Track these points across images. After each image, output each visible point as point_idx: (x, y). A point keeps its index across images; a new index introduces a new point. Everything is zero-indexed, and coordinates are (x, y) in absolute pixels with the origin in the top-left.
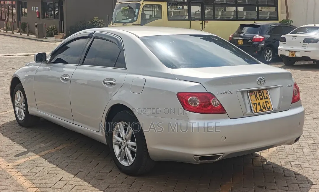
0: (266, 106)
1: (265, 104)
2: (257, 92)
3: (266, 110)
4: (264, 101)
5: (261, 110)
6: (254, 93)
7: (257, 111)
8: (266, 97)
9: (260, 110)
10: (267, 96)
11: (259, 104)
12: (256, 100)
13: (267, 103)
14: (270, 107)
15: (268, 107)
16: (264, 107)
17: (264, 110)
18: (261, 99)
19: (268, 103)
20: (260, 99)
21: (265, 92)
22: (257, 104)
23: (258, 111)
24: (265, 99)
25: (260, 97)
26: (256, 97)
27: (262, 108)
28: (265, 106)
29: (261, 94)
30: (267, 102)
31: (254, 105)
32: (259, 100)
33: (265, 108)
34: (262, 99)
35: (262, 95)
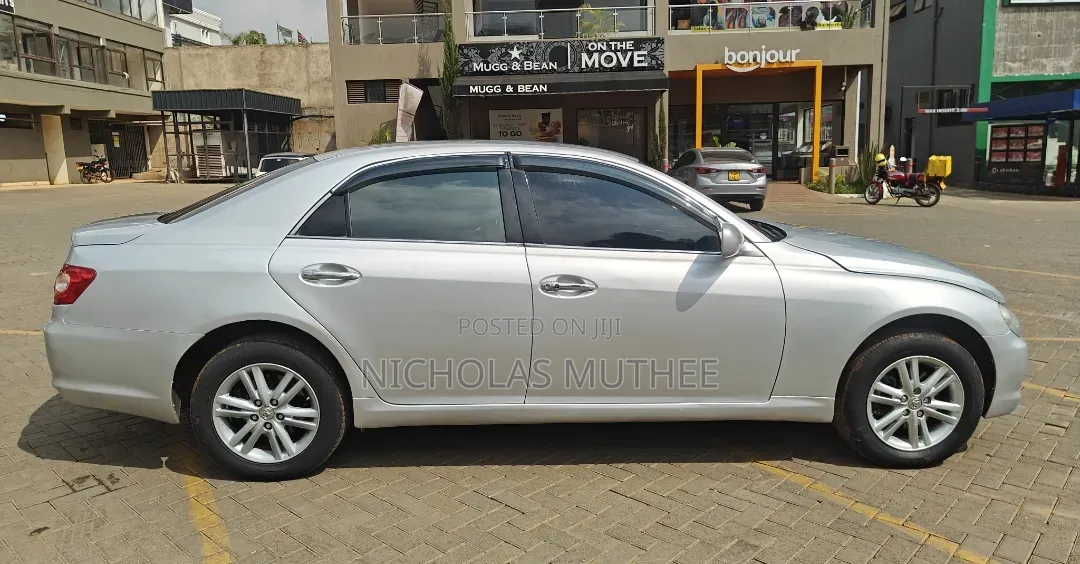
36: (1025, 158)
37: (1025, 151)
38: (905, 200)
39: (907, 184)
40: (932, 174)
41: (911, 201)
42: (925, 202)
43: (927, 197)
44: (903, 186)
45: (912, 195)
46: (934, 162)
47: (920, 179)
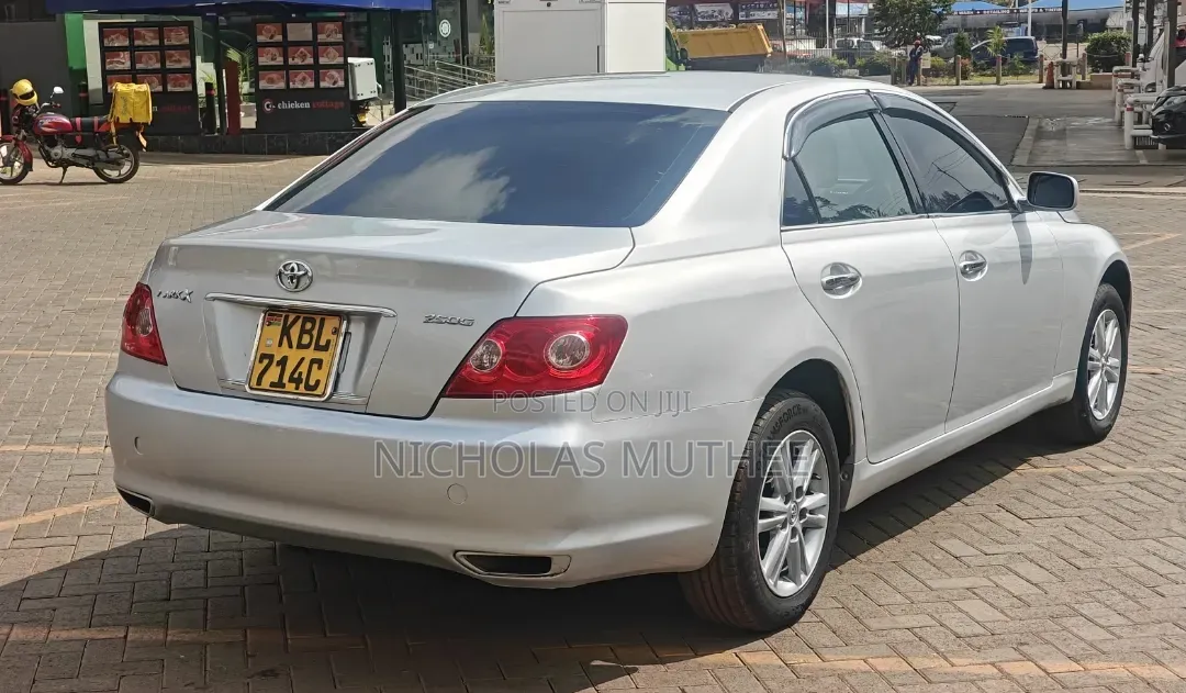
0: (304, 376)
1: (304, 368)
2: (298, 318)
3: (297, 388)
4: (310, 354)
5: (279, 385)
6: (287, 317)
7: (259, 383)
8: (323, 342)
9: (272, 385)
10: (328, 342)
11: (283, 362)
12: (280, 344)
13: (315, 366)
14: (318, 382)
15: (312, 383)
16: (296, 376)
17: (291, 387)
18: (300, 346)
19: (320, 368)
20: (295, 344)
21: (331, 323)
22: (277, 358)
23: (266, 383)
24: (318, 348)
25: (300, 338)
26: (286, 332)
27: (286, 379)
28: (300, 374)
29: (313, 328)
30: (320, 362)
31: (261, 361)
32: (290, 346)
33: (298, 381)
34: (307, 347)
35: (315, 333)
36: (317, 82)
37: (317, 69)
38: (74, 172)
39: (78, 139)
40: (124, 119)
41: (88, 174)
42: (114, 174)
43: (117, 164)
44: (70, 143)
45: (91, 163)
46: (125, 97)
47: (102, 129)
